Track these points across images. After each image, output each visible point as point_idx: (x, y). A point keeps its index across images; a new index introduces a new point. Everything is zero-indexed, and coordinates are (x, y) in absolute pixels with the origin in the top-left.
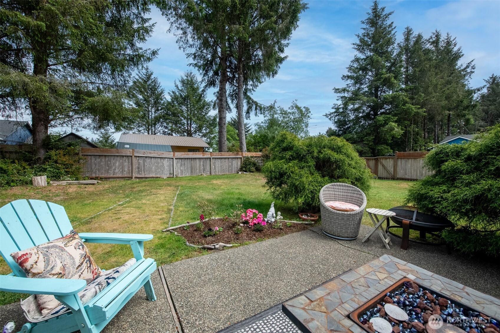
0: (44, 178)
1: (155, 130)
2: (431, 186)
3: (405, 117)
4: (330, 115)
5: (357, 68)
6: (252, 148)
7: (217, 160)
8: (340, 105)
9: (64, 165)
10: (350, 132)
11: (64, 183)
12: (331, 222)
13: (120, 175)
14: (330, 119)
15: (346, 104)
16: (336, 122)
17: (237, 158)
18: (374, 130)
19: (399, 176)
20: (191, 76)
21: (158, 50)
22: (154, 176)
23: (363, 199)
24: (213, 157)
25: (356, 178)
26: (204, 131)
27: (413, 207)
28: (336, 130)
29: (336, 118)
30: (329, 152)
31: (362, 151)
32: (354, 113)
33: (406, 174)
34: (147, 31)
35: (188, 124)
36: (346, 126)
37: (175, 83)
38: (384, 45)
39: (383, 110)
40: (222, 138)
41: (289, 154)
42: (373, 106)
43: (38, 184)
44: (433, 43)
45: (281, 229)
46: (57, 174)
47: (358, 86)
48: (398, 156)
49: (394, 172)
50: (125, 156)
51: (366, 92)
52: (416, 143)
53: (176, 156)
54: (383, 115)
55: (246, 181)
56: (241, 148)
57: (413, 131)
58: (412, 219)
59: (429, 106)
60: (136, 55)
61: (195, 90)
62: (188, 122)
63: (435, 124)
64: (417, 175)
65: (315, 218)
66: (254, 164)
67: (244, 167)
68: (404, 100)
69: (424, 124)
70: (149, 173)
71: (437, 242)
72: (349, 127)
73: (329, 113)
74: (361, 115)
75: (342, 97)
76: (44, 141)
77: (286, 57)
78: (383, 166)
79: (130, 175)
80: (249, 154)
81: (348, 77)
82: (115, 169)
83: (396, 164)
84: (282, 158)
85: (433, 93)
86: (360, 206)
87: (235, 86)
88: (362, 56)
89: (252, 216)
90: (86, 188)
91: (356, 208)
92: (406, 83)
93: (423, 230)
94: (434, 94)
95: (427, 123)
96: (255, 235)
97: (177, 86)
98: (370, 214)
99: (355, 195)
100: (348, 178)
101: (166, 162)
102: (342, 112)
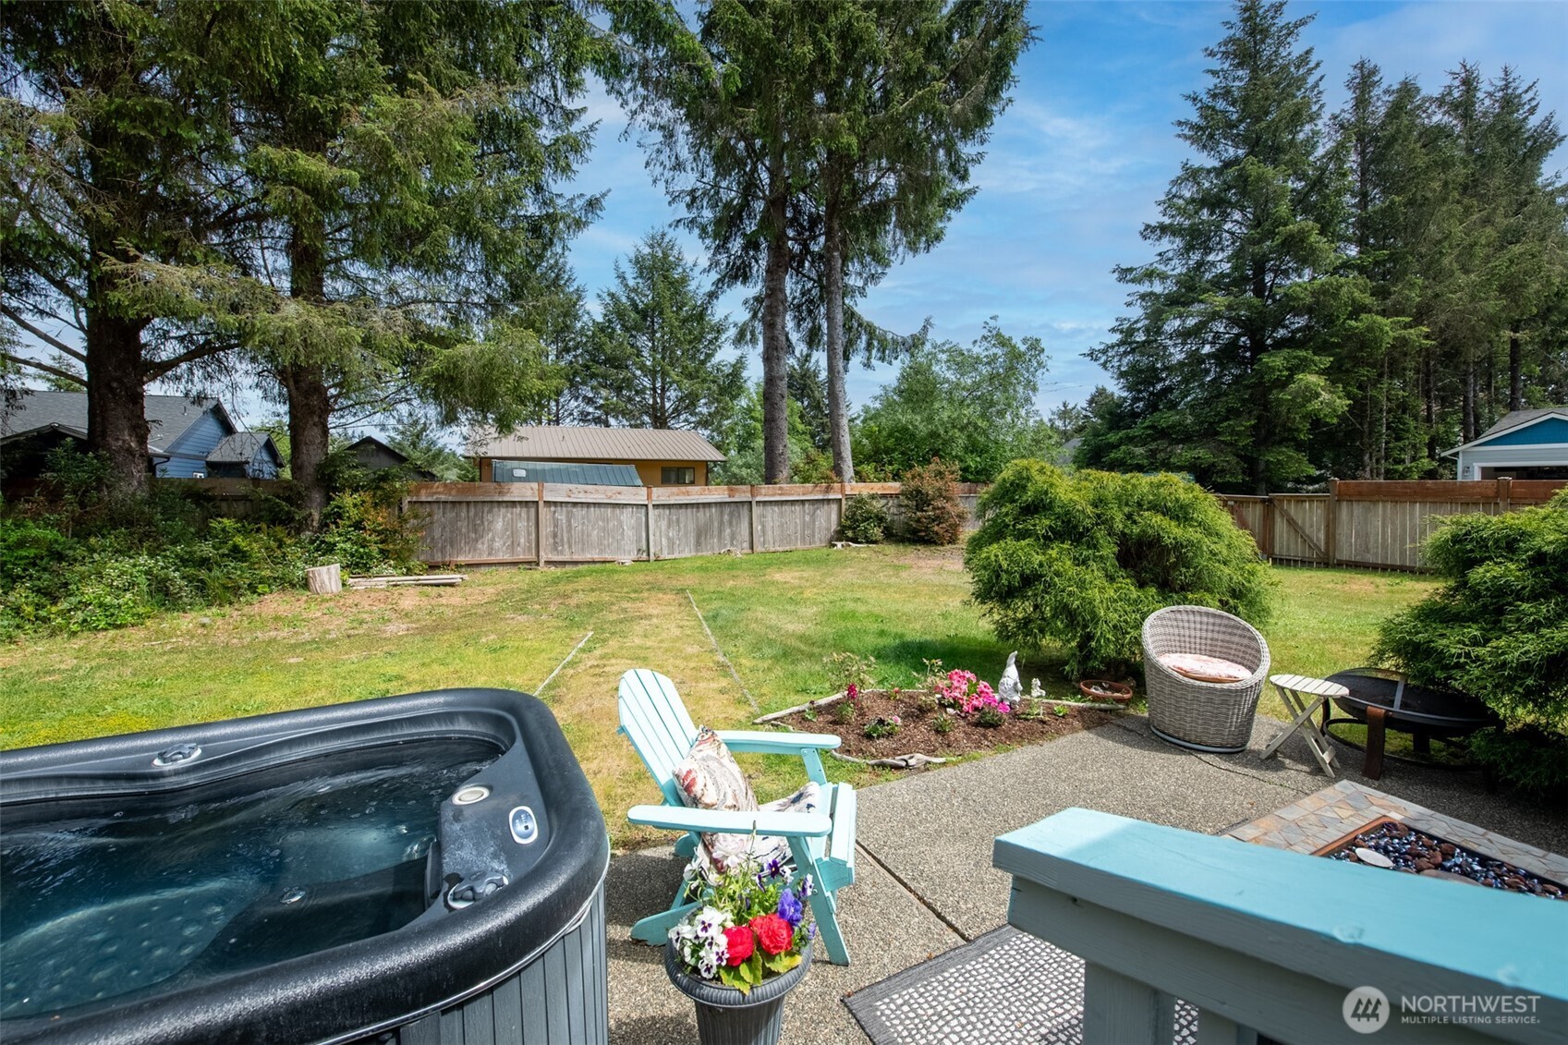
0: (335, 569)
1: (558, 410)
2: (1441, 622)
3: (1359, 354)
4: (1104, 352)
5: (1193, 200)
6: (868, 468)
7: (769, 508)
8: (1136, 322)
9: (379, 533)
10: (1173, 406)
11: (381, 582)
12: (1177, 708)
13: (507, 558)
14: (1104, 365)
15: (1156, 319)
16: (1122, 375)
17: (829, 500)
18: (1252, 399)
19: (1344, 554)
20: (664, 245)
21: (604, 195)
22: (596, 557)
23: (1258, 651)
24: (758, 499)
25: (1234, 590)
26: (705, 411)
27: (1393, 672)
28: (1125, 399)
29: (1125, 361)
30: (1157, 520)
31: (1213, 465)
32: (1184, 344)
33: (1367, 550)
34: (575, 146)
35: (654, 389)
36: (1159, 387)
37: (617, 268)
38: (1282, 125)
39: (1281, 332)
40: (777, 437)
41: (1042, 524)
42: (1248, 319)
43: (321, 587)
44: (1455, 106)
45: (1043, 722)
46: (362, 558)
47: (1195, 257)
48: (1339, 495)
49: (1327, 543)
50: (520, 502)
51: (1222, 275)
52: (1398, 439)
53: (654, 497)
54: (1285, 352)
55: (867, 574)
56: (838, 470)
57: (1389, 399)
58: (1391, 703)
59: (1443, 317)
60: (548, 215)
61: (678, 286)
62: (654, 384)
63: (1466, 373)
64: (1403, 552)
65: (1126, 696)
66: (880, 519)
67: (850, 528)
68: (1353, 300)
69: (1428, 375)
70: (583, 550)
71: (1458, 762)
72: (1168, 390)
73: (1102, 347)
74: (1207, 349)
75: (1143, 297)
76: (320, 467)
77: (972, 192)
78: (1291, 522)
79: (532, 557)
80: (863, 489)
81: (1164, 229)
82: (493, 540)
83: (1334, 518)
84: (1021, 535)
85: (1458, 273)
86: (1253, 671)
87: (810, 279)
88: (1207, 161)
89: (965, 687)
90: (440, 596)
91: (1242, 673)
92: (1361, 242)
93: (1421, 733)
94: (1462, 279)
95: (1435, 371)
96: (985, 736)
97: (622, 277)
98: (1281, 689)
99: (1236, 639)
100: (1208, 590)
101: (628, 519)
102: (1144, 342)
